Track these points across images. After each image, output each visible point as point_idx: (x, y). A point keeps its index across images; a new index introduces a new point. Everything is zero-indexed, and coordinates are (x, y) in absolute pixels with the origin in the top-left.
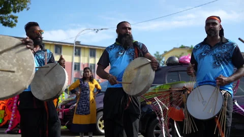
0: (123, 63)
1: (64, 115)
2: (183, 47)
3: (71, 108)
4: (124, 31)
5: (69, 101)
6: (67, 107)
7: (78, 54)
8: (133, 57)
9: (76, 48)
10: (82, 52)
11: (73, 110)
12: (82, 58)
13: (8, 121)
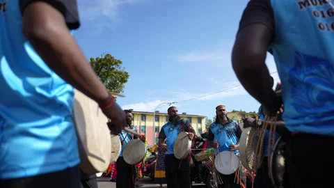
0: (174, 135)
1: (147, 169)
2: (234, 112)
3: (152, 164)
4: (173, 113)
5: (151, 159)
6: (149, 163)
7: (157, 120)
8: (180, 131)
9: (156, 116)
10: (160, 118)
11: (154, 165)
12: (160, 122)
13: (111, 172)
